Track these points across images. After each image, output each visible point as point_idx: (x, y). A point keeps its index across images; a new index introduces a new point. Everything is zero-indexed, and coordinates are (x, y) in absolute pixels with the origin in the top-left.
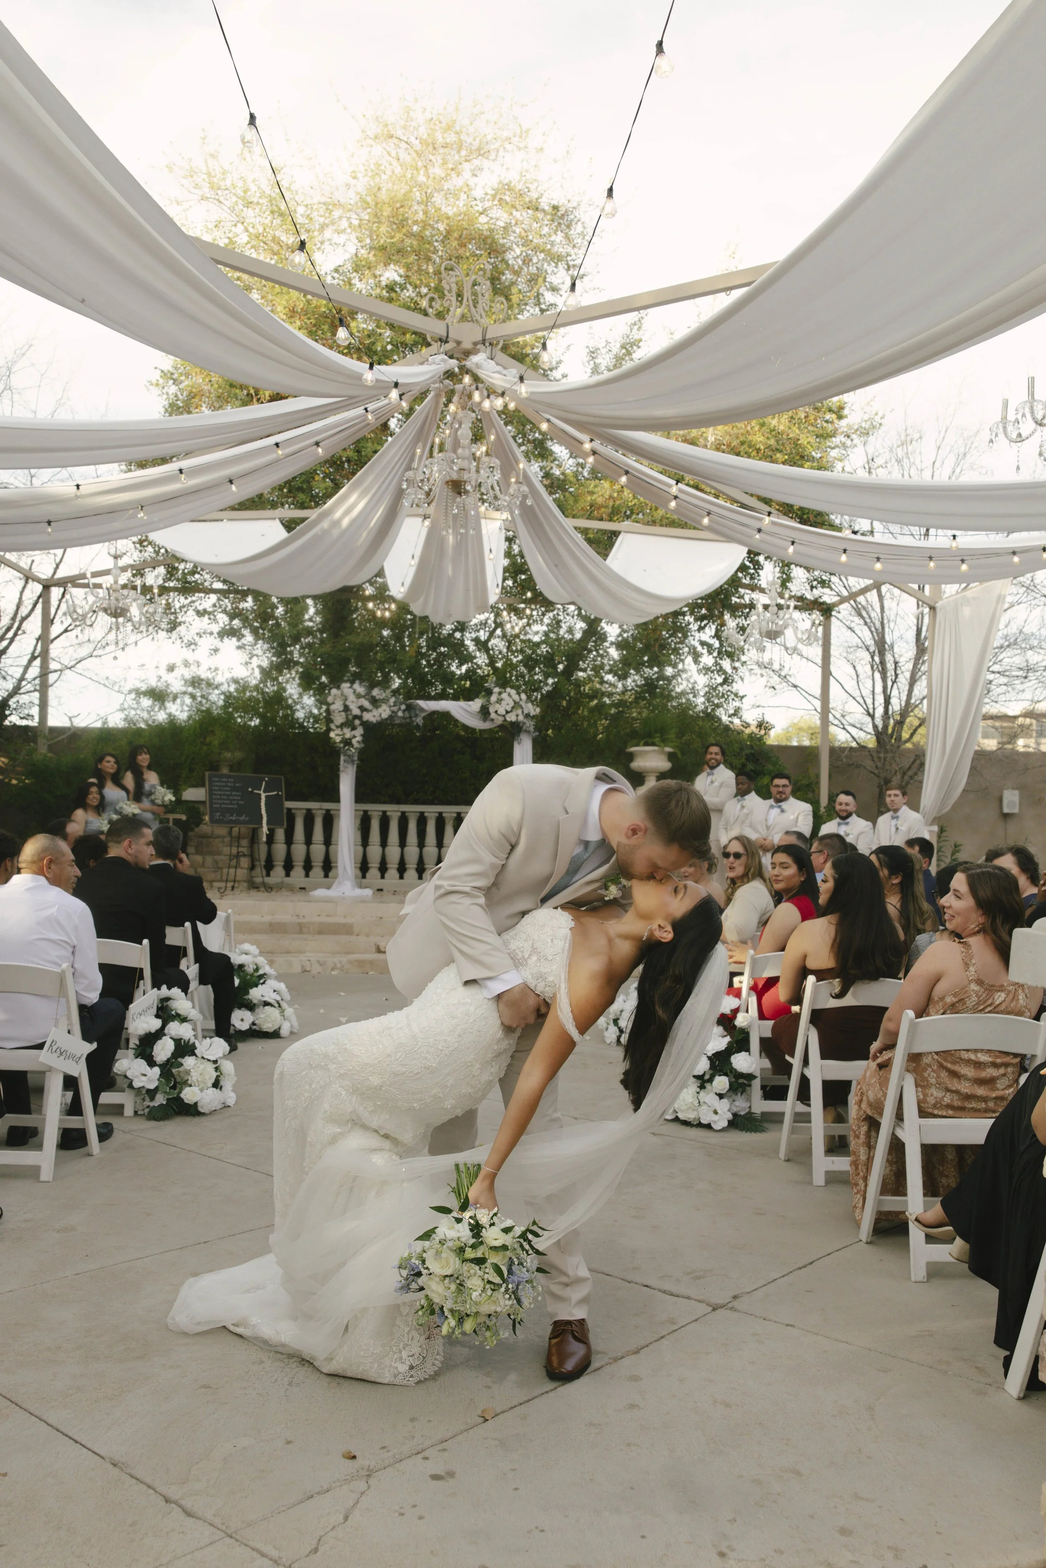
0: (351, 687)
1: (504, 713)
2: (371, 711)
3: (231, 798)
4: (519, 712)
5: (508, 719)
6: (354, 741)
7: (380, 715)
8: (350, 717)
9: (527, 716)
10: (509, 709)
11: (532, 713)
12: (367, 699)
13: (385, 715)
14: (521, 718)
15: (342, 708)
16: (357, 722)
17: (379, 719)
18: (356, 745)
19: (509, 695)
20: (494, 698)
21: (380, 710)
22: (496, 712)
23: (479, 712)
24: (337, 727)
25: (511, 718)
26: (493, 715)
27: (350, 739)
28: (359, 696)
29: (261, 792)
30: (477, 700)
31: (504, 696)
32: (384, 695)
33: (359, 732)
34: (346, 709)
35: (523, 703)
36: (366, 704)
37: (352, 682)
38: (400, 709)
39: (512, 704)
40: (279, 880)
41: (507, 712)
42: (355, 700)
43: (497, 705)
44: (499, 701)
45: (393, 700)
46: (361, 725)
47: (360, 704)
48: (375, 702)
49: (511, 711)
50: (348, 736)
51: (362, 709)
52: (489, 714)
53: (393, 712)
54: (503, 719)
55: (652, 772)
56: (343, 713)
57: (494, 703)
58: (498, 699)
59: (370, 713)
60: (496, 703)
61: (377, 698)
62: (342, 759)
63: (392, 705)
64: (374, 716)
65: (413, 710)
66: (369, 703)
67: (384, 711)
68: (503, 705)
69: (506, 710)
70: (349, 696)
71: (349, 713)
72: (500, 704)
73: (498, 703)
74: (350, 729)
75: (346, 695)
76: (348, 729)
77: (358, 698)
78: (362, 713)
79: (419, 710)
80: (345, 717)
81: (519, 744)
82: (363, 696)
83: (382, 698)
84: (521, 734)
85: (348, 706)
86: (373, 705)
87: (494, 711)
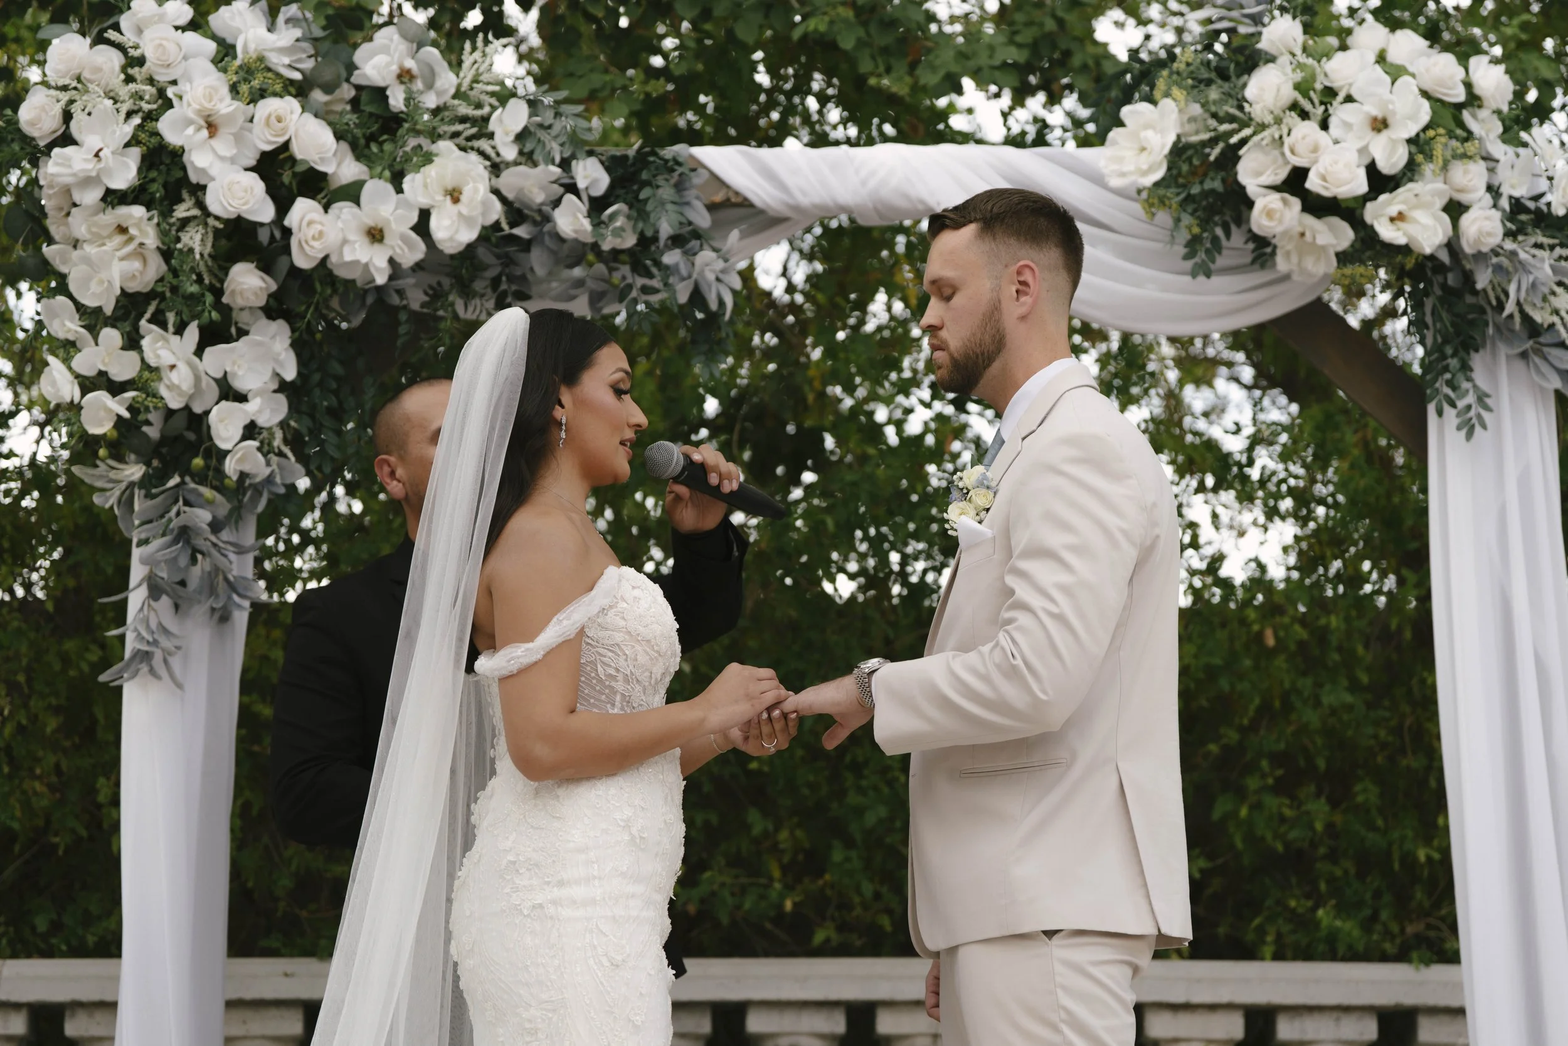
0: (194, 25)
1: (1356, 185)
2: (352, 193)
4: (1470, 180)
5: (1388, 233)
6: (225, 425)
7: (422, 226)
8: (195, 240)
9: (1526, 216)
10: (1391, 160)
12: (308, 106)
13: (454, 229)
14: (1482, 227)
15: (124, 174)
16: (247, 282)
17: (412, 253)
18: (242, 459)
19: (1381, 59)
20: (1268, 88)
21: (421, 186)
22: (1294, 183)
24: (93, 319)
25: (1412, 221)
26: (1273, 216)
27: (192, 416)
28: (253, 80)
30: (1138, 113)
31: (1345, 69)
33: (261, 360)
34: (165, 177)
35: (1485, 127)
36: (314, 140)
38: (567, 185)
39: (1412, 116)
41: (1379, 182)
42: (226, 106)
43: (1305, 132)
44: (1316, 101)
45: (511, 119)
46: (274, 309)
47: (264, 141)
48: (386, 136)
49: (1408, 174)
50: (175, 389)
51: (282, 172)
52: (1240, 201)
53: (515, 212)
54: (1348, 235)
56: (138, 211)
57: (1278, 121)
58: (1302, 88)
59: (343, 209)
60: (1292, 118)
61: (397, 100)
62: (137, 572)
63: (510, 153)
64: (376, 235)
65: (666, 192)
66: (339, 136)
67: (454, 195)
68: (1348, 126)
69: (1372, 170)
70: (184, 86)
71: (182, 211)
72: (1324, 126)
73: (1304, 115)
74: (192, 333)
75: (162, 77)
76: (180, 330)
77: (261, 94)
78: (283, 206)
79: (712, 207)
80: (151, 239)
81: (1468, 428)
82: (300, 90)
83: (431, 101)
84: (1478, 361)
85: (176, 155)
86: (360, 153)
87: (1282, 175)
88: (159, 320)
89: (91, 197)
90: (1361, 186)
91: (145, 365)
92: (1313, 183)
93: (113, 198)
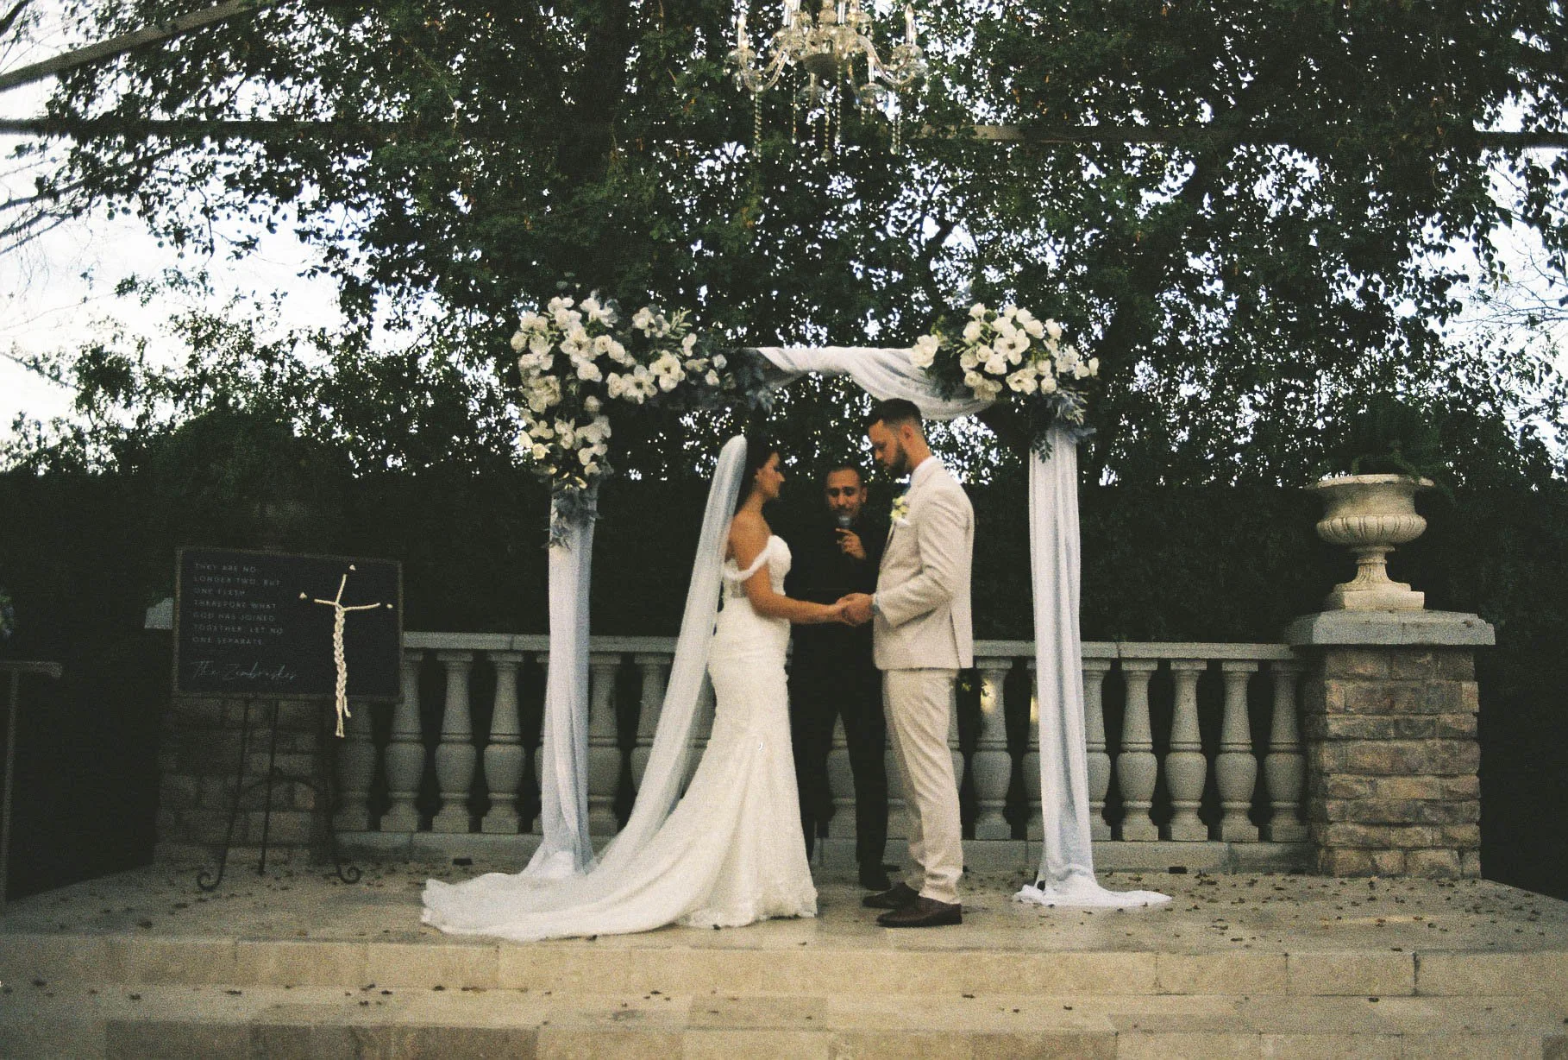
0: (575, 307)
1: (1003, 369)
2: (631, 370)
3: (248, 618)
4: (1045, 367)
5: (1015, 387)
6: (584, 456)
7: (656, 382)
8: (573, 388)
9: (1066, 380)
10: (1016, 359)
11: (1080, 372)
12: (615, 338)
13: (667, 383)
14: (1049, 384)
15: (548, 364)
16: (592, 403)
17: (652, 393)
18: (591, 468)
19: (1014, 321)
20: (972, 331)
21: (656, 367)
22: (980, 368)
23: (929, 371)
25: (1023, 382)
26: (972, 379)
27: (573, 452)
28: (595, 329)
29: (336, 603)
30: (923, 339)
31: (1000, 324)
32: (666, 326)
33: (598, 431)
34: (562, 365)
35: (1051, 346)
36: (617, 351)
37: (579, 297)
38: (711, 365)
39: (1024, 344)
40: (401, 839)
41: (1012, 368)
42: (585, 339)
43: (984, 350)
44: (989, 337)
45: (690, 341)
46: (602, 411)
47: (598, 351)
48: (643, 348)
49: (1022, 365)
50: (566, 443)
51: (605, 363)
52: (961, 374)
53: (691, 374)
54: (999, 387)
55: (1376, 543)
56: (553, 378)
57: (975, 344)
58: (984, 332)
59: (628, 377)
60: (979, 344)
61: (647, 335)
62: (553, 509)
63: (689, 353)
64: (639, 385)
65: (746, 369)
66: (626, 348)
67: (668, 370)
68: (1000, 347)
69: (1008, 363)
70: (570, 332)
71: (569, 377)
72: (992, 346)
73: (985, 343)
74: (572, 422)
75: (562, 328)
76: (568, 422)
77: (595, 335)
78: (605, 376)
79: (765, 371)
80: (557, 388)
81: (1044, 458)
82: (611, 332)
83: (660, 335)
84: (1048, 433)
85: (567, 357)
86: (634, 355)
87: (975, 365)
88: (561, 417)
89: (536, 373)
90: (1004, 370)
91: (555, 433)
92: (987, 369)
93: (543, 373)
